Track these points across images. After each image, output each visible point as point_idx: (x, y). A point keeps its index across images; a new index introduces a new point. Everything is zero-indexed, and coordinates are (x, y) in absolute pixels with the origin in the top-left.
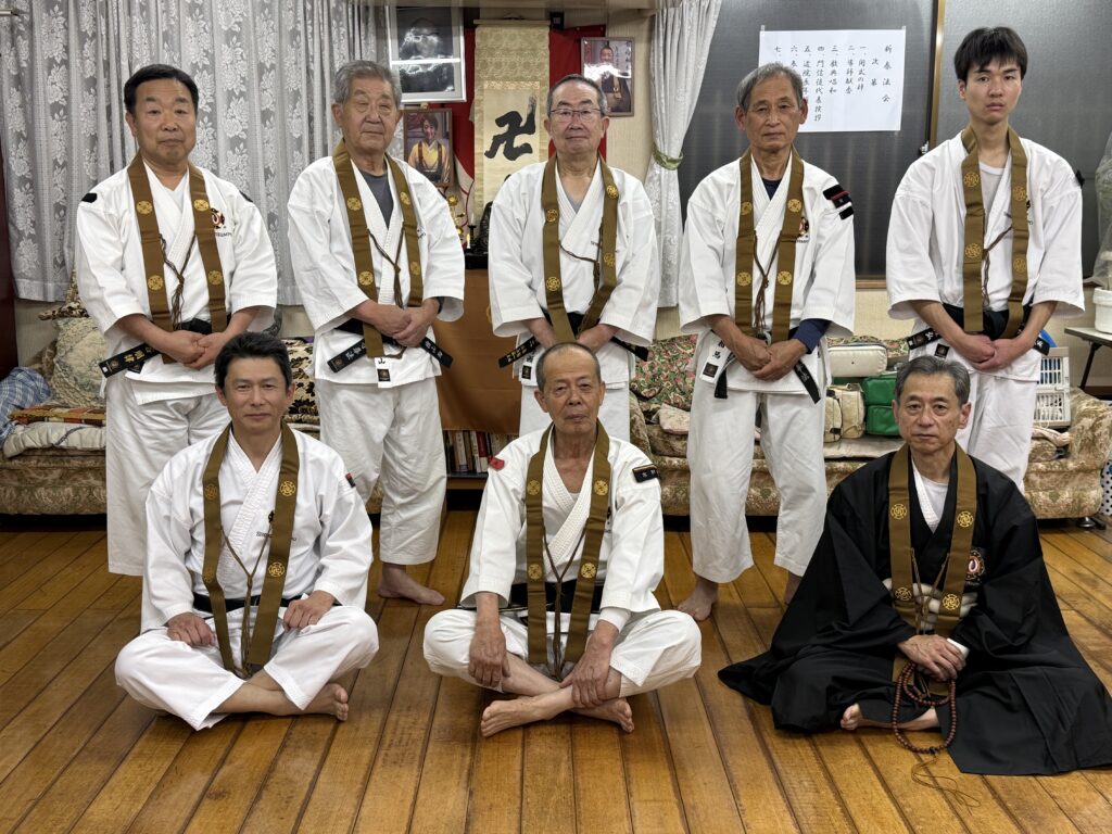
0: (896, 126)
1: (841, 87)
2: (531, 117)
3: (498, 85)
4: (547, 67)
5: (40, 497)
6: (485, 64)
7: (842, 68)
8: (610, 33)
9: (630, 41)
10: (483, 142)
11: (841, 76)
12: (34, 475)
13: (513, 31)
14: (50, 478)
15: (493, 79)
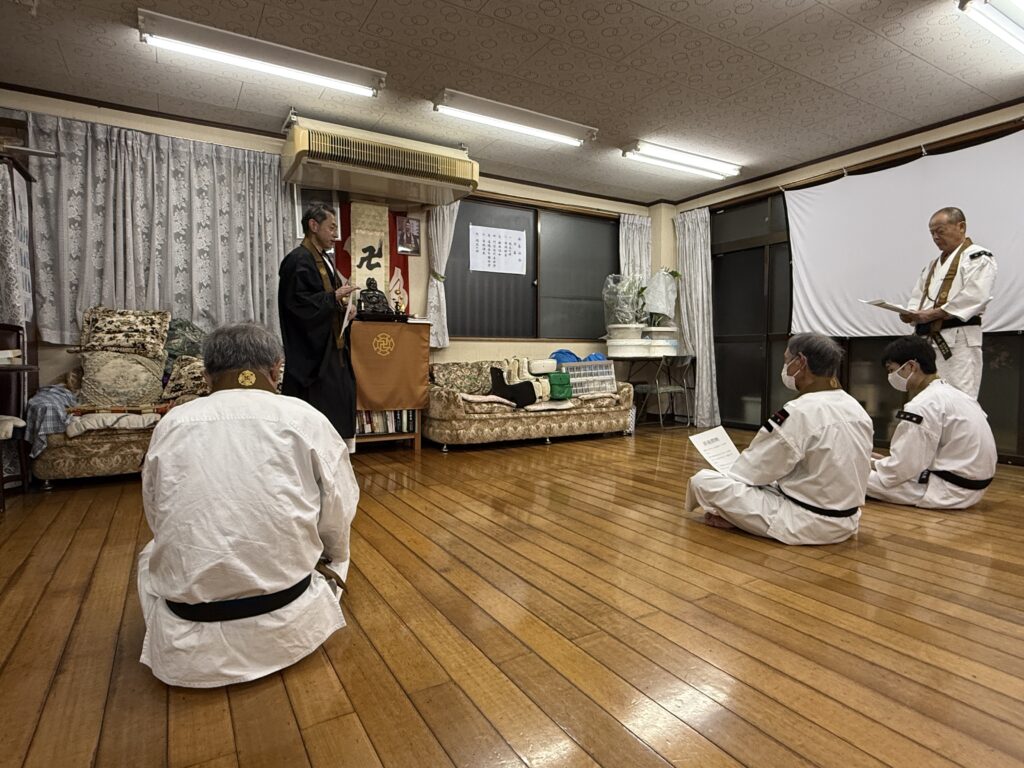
0: (524, 273)
1: (503, 253)
2: (380, 249)
3: (363, 232)
4: (387, 226)
5: (95, 463)
6: (357, 222)
7: (503, 245)
8: (409, 216)
9: (419, 221)
10: (355, 260)
11: (503, 249)
12: (89, 449)
13: (371, 207)
14: (102, 451)
15: (360, 229)
